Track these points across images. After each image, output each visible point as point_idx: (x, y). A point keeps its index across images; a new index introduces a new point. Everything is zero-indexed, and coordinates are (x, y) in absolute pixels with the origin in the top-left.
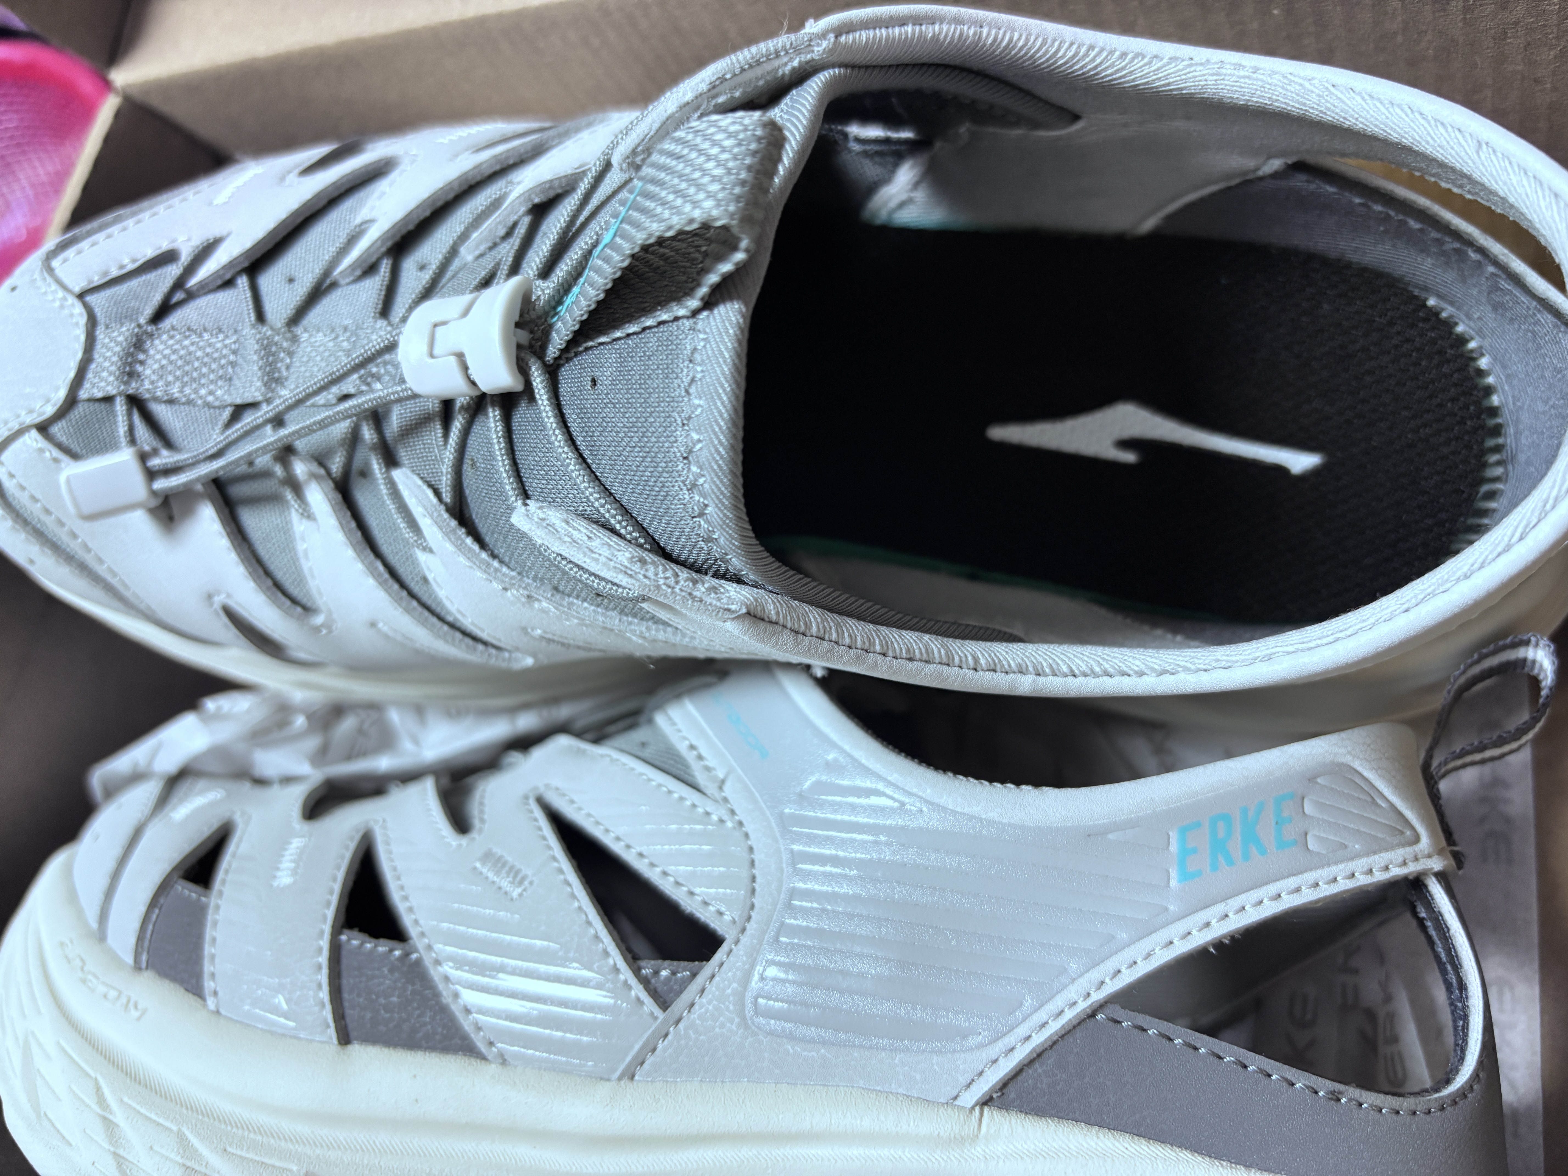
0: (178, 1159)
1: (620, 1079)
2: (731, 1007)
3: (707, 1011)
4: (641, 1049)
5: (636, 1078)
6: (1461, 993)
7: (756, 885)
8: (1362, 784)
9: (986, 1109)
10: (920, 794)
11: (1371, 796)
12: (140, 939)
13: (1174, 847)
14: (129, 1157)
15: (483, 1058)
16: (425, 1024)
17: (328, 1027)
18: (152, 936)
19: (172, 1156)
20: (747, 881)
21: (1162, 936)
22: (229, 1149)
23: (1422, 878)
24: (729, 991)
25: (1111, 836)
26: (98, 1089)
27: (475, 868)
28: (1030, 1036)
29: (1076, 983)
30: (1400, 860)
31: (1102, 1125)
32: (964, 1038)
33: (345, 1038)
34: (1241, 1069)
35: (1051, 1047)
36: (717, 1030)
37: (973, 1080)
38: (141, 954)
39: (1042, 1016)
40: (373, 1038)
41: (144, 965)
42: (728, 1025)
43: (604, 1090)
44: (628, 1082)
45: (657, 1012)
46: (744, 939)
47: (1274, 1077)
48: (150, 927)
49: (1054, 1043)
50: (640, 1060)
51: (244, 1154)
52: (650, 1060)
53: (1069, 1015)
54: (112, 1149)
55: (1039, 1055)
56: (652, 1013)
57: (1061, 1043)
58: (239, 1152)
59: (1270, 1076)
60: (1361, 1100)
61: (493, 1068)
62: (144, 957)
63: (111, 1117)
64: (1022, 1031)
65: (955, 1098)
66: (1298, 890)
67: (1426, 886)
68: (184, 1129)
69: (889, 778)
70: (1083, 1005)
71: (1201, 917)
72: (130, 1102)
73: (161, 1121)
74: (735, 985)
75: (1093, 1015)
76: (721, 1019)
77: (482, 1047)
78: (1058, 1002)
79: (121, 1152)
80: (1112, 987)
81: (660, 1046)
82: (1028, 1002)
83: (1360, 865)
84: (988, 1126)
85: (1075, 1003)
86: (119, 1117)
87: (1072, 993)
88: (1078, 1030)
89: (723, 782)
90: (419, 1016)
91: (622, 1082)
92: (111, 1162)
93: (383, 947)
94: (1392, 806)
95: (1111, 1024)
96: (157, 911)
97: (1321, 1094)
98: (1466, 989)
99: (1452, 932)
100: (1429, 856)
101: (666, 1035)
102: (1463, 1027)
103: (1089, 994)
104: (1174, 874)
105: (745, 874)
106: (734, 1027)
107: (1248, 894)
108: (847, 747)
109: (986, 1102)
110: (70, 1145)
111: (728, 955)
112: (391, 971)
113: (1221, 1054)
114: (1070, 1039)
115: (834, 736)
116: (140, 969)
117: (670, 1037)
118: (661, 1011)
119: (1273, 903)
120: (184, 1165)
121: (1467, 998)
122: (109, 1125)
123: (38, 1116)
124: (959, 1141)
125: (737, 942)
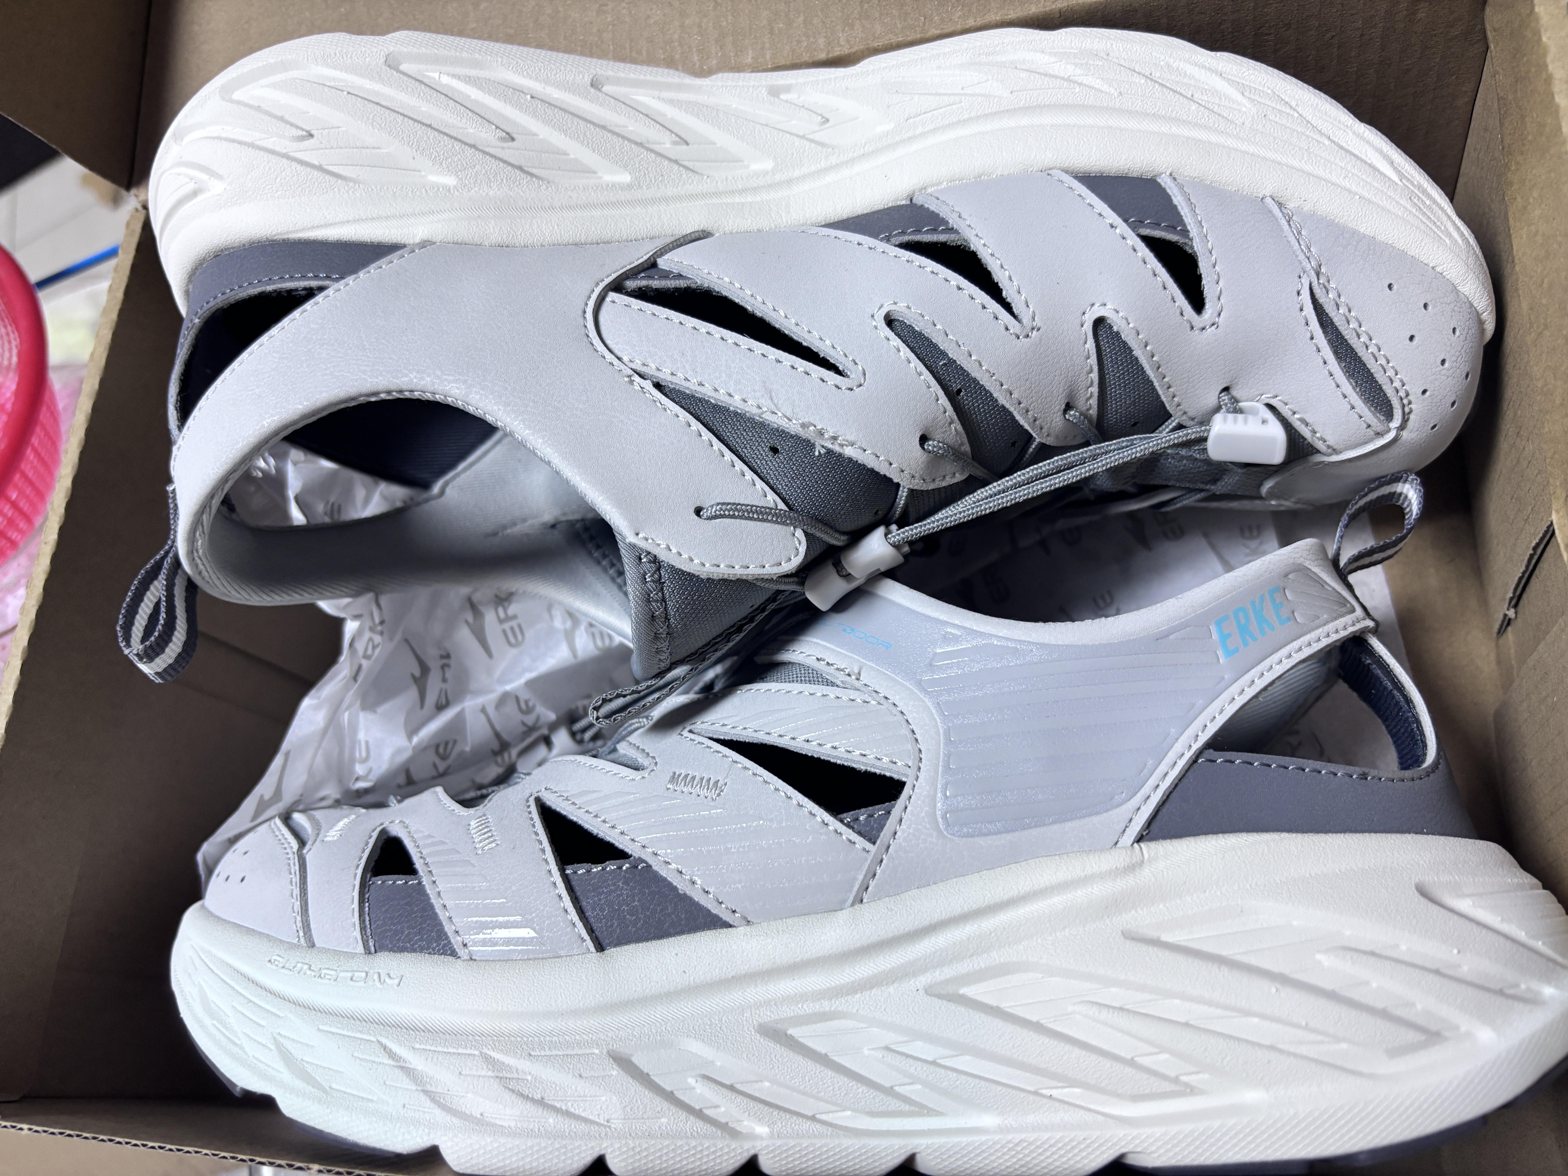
1: (853, 905)
2: (928, 826)
3: (909, 834)
4: (865, 876)
5: (865, 901)
7: (918, 736)
9: (1142, 843)
10: (1028, 639)
13: (1215, 636)
15: (728, 925)
16: (669, 915)
17: (583, 940)
18: (371, 925)
19: (484, 1073)
20: (910, 735)
21: (1226, 696)
23: (1362, 636)
24: (923, 814)
25: (1171, 637)
26: (385, 1048)
28: (1158, 785)
29: (1179, 741)
30: (1350, 622)
31: (1224, 832)
32: (1112, 798)
33: (601, 946)
34: (1301, 772)
35: (1174, 788)
36: (921, 845)
37: (1126, 827)
38: (367, 941)
39: (1162, 768)
40: (620, 942)
41: (373, 949)
42: (930, 839)
43: (844, 915)
44: (860, 905)
45: (868, 846)
46: (922, 775)
47: (1323, 772)
48: (367, 918)
49: (1175, 786)
50: (865, 886)
51: (548, 1053)
52: (872, 884)
53: (1181, 764)
54: (420, 1088)
55: (1168, 797)
56: (864, 849)
57: (1180, 785)
59: (1320, 772)
61: (741, 930)
62: (371, 944)
63: (407, 1065)
64: (1152, 782)
65: (1116, 843)
66: (1300, 649)
67: (1366, 641)
69: (1000, 635)
70: (1188, 755)
71: (1247, 677)
72: (422, 1047)
73: (460, 1051)
74: (927, 809)
75: (1195, 761)
76: (922, 837)
77: (726, 917)
78: (1171, 756)
79: (429, 1088)
80: (1204, 738)
81: (878, 871)
82: (1150, 762)
83: (1331, 627)
84: (1148, 853)
85: (1183, 755)
86: (416, 1062)
87: (1178, 747)
88: (1187, 774)
89: (859, 674)
90: (661, 911)
91: (856, 907)
92: (423, 1097)
93: (611, 866)
94: (1334, 589)
95: (1209, 763)
96: (365, 906)
97: (1355, 776)
100: (1364, 619)
101: (881, 861)
103: (1190, 746)
104: (1220, 653)
105: (905, 731)
106: (934, 840)
107: (1271, 658)
108: (957, 621)
109: (1140, 839)
110: (371, 1101)
111: (913, 790)
112: (626, 883)
113: (1287, 765)
114: (1184, 781)
115: (943, 617)
116: (370, 953)
117: (884, 861)
118: (871, 845)
119: (1289, 660)
120: (497, 1077)
122: (408, 1071)
124: (1132, 868)
125: (917, 778)
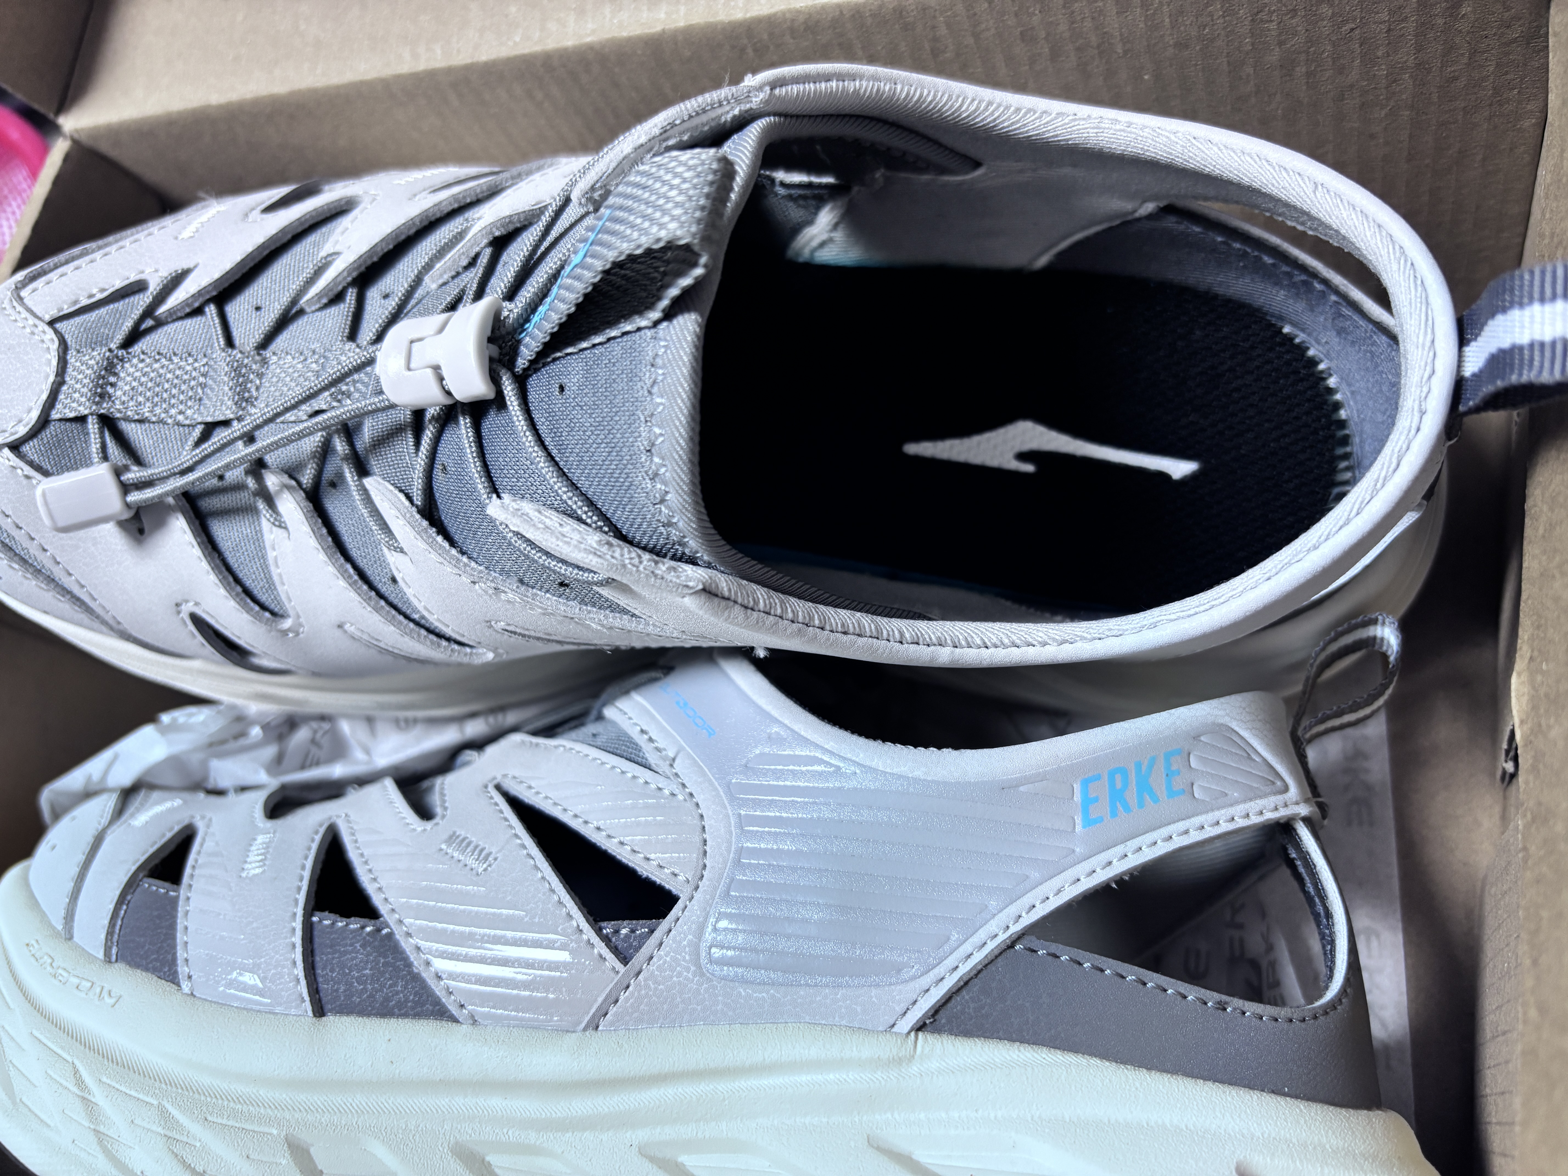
0: (160, 1130)
1: (585, 1029)
2: (687, 958)
3: (665, 962)
4: (605, 1000)
5: (600, 1028)
6: (1328, 921)
7: (708, 848)
8: (1239, 741)
9: (920, 1034)
10: (854, 758)
11: (1247, 753)
12: (110, 933)
13: (1077, 797)
14: (110, 1133)
15: (455, 1020)
16: (397, 993)
17: (303, 1001)
18: (120, 930)
19: (154, 1128)
20: (699, 844)
21: (1070, 874)
22: (209, 1118)
23: (1292, 822)
24: (685, 943)
25: (1021, 788)
26: (76, 1072)
27: (441, 850)
28: (957, 967)
29: (996, 918)
30: (1272, 806)
31: (1022, 1041)
32: (899, 971)
33: (319, 1011)
34: (1141, 986)
35: (976, 975)
36: (675, 979)
37: (908, 1009)
38: (111, 948)
39: (967, 948)
40: (347, 1009)
41: (114, 958)
42: (685, 974)
43: (571, 1039)
44: (593, 1032)
45: (619, 966)
46: (697, 895)
47: (1169, 992)
48: (119, 922)
49: (979, 972)
50: (604, 1011)
51: (224, 1122)
52: (613, 1010)
53: (991, 945)
54: (92, 1127)
55: (966, 983)
56: (614, 968)
57: (984, 972)
58: (219, 1121)
59: (1165, 991)
60: (1244, 1009)
61: (465, 1028)
62: (114, 951)
63: (90, 1097)
64: (950, 962)
65: (893, 1026)
66: (1186, 832)
67: (1295, 830)
68: (165, 1103)
69: (826, 746)
70: (1002, 937)
71: (1104, 857)
72: (108, 1081)
73: (141, 1096)
74: (690, 937)
75: (1011, 946)
76: (678, 968)
77: (454, 1010)
78: (981, 935)
79: (101, 1128)
80: (1028, 920)
81: (622, 998)
82: (955, 936)
83: (1239, 809)
84: (923, 1047)
85: (996, 936)
86: (98, 1097)
87: (993, 926)
88: (999, 959)
89: (674, 760)
90: (391, 986)
91: (587, 1033)
92: (92, 1138)
93: (355, 924)
94: (1265, 760)
95: (1028, 953)
96: (125, 907)
97: (1210, 1004)
98: (1332, 918)
99: (1318, 868)
100: (1297, 803)
101: (628, 987)
102: (1331, 950)
103: (1008, 927)
104: (1078, 820)
105: (697, 839)
106: (690, 975)
107: (1144, 836)
108: (786, 722)
109: (920, 1027)
110: (48, 1126)
111: (683, 911)
112: (363, 946)
113: (1124, 974)
114: (992, 967)
115: (775, 713)
116: (110, 962)
117: (631, 988)
118: (622, 966)
119: (1165, 844)
120: (165, 1136)
121: (1333, 925)
122: (88, 1104)
123: (14, 1103)
124: (898, 1061)
125: (691, 898)
